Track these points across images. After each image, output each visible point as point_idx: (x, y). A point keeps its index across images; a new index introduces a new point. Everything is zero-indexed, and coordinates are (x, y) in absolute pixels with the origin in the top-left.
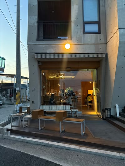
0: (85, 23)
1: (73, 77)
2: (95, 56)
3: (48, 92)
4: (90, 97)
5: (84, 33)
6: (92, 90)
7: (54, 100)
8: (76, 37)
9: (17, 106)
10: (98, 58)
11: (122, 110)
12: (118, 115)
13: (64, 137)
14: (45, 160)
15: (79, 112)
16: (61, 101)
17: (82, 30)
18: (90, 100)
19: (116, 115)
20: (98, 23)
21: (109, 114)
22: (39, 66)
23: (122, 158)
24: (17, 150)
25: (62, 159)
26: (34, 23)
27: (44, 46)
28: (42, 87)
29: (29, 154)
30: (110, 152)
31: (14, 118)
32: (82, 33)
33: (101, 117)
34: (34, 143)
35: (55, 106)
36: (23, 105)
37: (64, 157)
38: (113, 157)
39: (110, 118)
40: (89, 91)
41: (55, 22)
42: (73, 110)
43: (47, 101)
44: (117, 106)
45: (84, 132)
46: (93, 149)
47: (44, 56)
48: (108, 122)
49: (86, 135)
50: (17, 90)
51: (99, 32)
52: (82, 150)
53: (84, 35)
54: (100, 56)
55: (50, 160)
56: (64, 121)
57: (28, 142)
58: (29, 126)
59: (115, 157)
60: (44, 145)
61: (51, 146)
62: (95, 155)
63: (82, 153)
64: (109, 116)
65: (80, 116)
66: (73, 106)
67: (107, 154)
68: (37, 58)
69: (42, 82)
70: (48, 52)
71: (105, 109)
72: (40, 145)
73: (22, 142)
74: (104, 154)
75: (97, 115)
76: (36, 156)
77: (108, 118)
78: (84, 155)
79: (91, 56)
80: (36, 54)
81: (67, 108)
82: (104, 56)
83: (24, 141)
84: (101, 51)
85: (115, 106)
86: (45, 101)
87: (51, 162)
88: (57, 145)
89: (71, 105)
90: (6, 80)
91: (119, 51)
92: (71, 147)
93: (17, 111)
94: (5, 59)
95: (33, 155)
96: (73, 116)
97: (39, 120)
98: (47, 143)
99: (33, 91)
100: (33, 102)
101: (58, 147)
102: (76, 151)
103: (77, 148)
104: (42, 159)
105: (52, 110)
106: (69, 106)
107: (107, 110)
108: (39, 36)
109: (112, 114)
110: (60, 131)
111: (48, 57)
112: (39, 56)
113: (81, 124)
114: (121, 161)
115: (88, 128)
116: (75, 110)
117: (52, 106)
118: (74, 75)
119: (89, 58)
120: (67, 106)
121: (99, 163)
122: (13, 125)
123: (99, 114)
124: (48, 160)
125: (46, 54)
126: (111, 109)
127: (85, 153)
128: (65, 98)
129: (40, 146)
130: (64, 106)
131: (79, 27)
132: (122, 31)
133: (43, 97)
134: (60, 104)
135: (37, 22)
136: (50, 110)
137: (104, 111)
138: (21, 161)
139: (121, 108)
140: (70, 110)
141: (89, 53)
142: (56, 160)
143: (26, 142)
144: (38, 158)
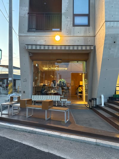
0: (75, 15)
1: (66, 69)
2: (84, 48)
3: (41, 83)
4: (80, 88)
5: (74, 25)
6: (82, 82)
7: (45, 90)
8: (66, 30)
9: (9, 95)
10: (86, 50)
11: (108, 100)
12: (103, 105)
13: (48, 124)
14: (27, 145)
15: (68, 102)
16: (52, 91)
17: (72, 23)
18: (80, 91)
19: (101, 105)
20: (88, 15)
21: (95, 103)
22: (31, 57)
23: (98, 144)
24: (3, 136)
25: (42, 144)
26: (25, 15)
27: (34, 37)
28: (34, 78)
29: (13, 139)
30: (88, 138)
31: (6, 106)
32: (72, 25)
33: (88, 106)
34: (20, 130)
35: (46, 96)
36: (15, 94)
37: (45, 143)
38: (89, 143)
39: (96, 107)
40: (80, 82)
41: (46, 14)
42: (62, 100)
43: (39, 91)
44: (102, 96)
45: (68, 120)
46: (73, 136)
47: (34, 48)
48: (94, 111)
49: (69, 123)
50: (10, 80)
51: (88, 25)
52: (62, 136)
53: (74, 27)
54: (88, 48)
55: (31, 145)
56: (49, 110)
57: (14, 129)
58: (18, 114)
59: (92, 143)
60: (29, 132)
61: (35, 133)
62: (73, 141)
63: (62, 139)
64: (94, 106)
65: (69, 105)
66: (63, 96)
67: (85, 140)
68: (28, 49)
69: (34, 73)
70: (38, 43)
71: (91, 99)
72: (25, 131)
73: (10, 128)
74: (82, 140)
75: (85, 105)
76: (19, 142)
77: (94, 107)
78: (64, 140)
79: (80, 48)
80: (27, 45)
81: (57, 98)
82: (92, 48)
83: (11, 128)
84: (89, 44)
85: (101, 97)
86: (37, 91)
87: (32, 147)
88: (41, 132)
89: (61, 95)
90: (3, 71)
91: (105, 44)
92: (53, 134)
93: (9, 100)
94: (1, 51)
95: (16, 140)
96: (62, 106)
97: (26, 108)
98: (32, 130)
99: (24, 81)
100: (24, 92)
101: (42, 133)
102: (57, 137)
103: (59, 135)
104: (25, 144)
105: (43, 100)
106: (59, 96)
107: (93, 100)
108: (30, 27)
109: (97, 104)
110: (46, 119)
111: (38, 48)
112: (30, 47)
113: (64, 112)
114: (96, 146)
115: (73, 116)
116: (64, 100)
117: (43, 96)
118: (67, 67)
119: (78, 50)
120: (57, 96)
121: (76, 148)
122: (3, 113)
123: (87, 103)
124: (30, 145)
125: (36, 45)
126: (97, 99)
127: (65, 139)
128: (57, 88)
129: (25, 133)
130: (55, 96)
131: (69, 19)
132: (108, 23)
133: (35, 87)
134: (51, 94)
135: (28, 13)
136: (41, 100)
137: (90, 101)
138: (4, 146)
139: (106, 98)
140: (60, 100)
141: (78, 46)
142: (37, 146)
143: (13, 129)
144: (21, 144)
